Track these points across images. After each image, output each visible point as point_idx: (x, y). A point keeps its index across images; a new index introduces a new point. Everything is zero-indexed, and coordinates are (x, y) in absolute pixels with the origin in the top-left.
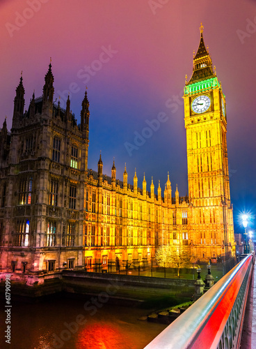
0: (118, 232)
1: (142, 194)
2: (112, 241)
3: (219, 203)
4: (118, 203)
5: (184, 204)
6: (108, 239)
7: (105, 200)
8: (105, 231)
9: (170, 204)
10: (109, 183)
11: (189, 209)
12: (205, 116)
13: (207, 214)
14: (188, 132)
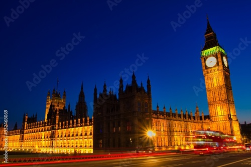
0: (169, 139)
1: (181, 118)
2: (167, 144)
3: (228, 119)
4: (168, 125)
5: (207, 120)
6: (165, 143)
7: (162, 124)
8: (163, 139)
9: (199, 121)
10: (163, 116)
11: (210, 123)
12: (214, 68)
13: (221, 125)
14: (206, 78)
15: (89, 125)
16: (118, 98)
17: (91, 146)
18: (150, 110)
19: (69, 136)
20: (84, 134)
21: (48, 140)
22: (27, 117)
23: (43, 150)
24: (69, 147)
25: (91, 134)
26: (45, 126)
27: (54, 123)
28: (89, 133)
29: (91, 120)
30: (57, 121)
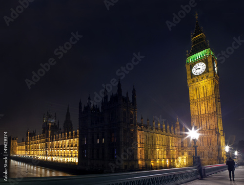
1: (163, 131)
3: (214, 133)
12: (202, 76)
15: (75, 138)
16: (101, 111)
17: (76, 156)
18: (135, 121)
19: (59, 147)
20: (70, 145)
21: (44, 150)
22: (29, 132)
23: (40, 158)
24: (58, 156)
25: (76, 146)
26: (41, 139)
27: (48, 136)
28: (74, 145)
29: (76, 134)
30: (50, 135)
